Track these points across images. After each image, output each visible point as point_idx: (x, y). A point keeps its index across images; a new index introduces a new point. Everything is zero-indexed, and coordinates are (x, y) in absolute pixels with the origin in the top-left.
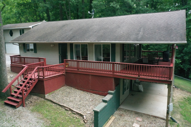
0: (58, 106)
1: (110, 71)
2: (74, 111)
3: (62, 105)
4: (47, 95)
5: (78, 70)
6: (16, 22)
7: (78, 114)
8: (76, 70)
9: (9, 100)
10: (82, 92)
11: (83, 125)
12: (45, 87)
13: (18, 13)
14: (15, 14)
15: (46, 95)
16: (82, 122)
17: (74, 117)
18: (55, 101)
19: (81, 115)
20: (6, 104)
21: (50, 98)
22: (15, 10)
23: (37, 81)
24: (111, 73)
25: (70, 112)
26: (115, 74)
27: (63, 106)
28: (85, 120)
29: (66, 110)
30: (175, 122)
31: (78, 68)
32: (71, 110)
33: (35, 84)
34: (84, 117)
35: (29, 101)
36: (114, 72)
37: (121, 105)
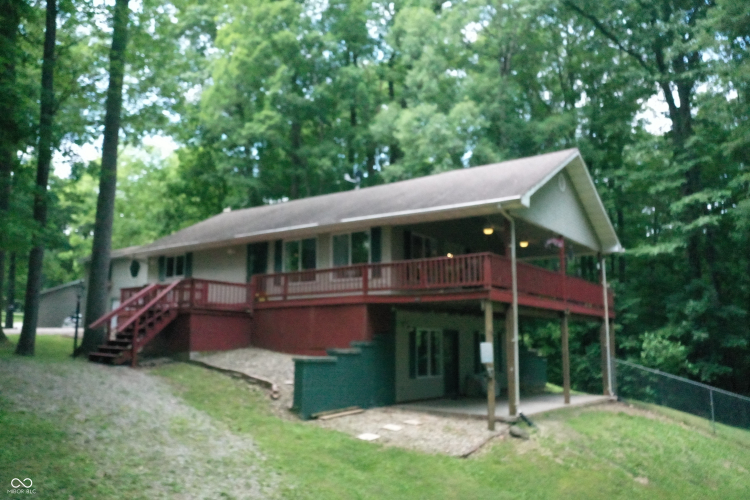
0: (215, 372)
1: (359, 290)
2: (253, 378)
3: (227, 368)
4: (196, 352)
5: (284, 298)
7: (260, 382)
8: (280, 298)
9: (102, 350)
11: (267, 402)
12: (193, 330)
13: (167, 212)
14: (158, 218)
15: (192, 354)
16: (267, 398)
17: (249, 389)
19: (268, 385)
23: (174, 315)
24: (361, 293)
25: (242, 381)
26: (370, 293)
27: (229, 371)
28: (275, 392)
29: (234, 377)
30: (530, 424)
31: (285, 295)
32: (245, 377)
33: (167, 321)
34: (275, 387)
35: (148, 363)
36: (366, 288)
37: (400, 403)
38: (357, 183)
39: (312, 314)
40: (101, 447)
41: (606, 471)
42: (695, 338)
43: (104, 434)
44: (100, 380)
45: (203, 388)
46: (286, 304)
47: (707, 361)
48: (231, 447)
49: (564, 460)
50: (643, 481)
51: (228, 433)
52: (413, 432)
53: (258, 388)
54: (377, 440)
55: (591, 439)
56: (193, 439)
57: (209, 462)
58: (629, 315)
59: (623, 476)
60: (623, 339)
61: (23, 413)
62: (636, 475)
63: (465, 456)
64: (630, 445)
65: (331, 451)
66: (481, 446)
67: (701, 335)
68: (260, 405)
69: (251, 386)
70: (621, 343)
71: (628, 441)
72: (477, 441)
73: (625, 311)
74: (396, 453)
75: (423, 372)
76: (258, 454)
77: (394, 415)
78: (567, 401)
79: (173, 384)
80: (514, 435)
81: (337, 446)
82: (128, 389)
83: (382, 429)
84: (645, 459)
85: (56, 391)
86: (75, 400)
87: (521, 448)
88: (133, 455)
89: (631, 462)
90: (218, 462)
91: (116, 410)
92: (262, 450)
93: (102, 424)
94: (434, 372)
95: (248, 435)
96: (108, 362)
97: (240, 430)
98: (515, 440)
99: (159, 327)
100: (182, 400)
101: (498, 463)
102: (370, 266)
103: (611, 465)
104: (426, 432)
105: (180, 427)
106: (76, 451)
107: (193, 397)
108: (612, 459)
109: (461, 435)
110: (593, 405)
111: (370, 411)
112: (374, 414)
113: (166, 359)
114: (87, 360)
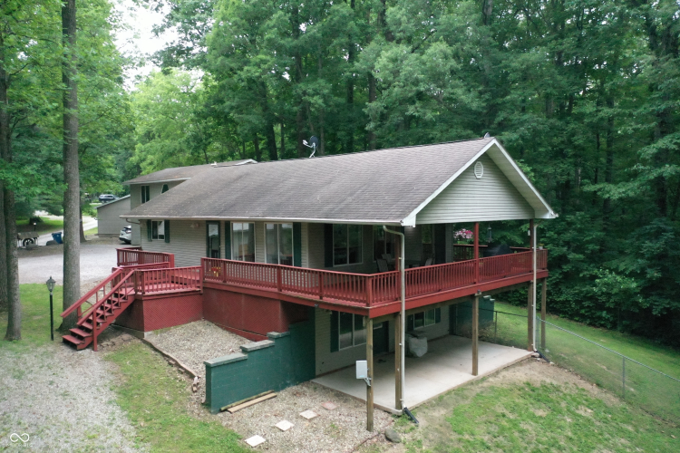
0: (159, 357)
1: (274, 287)
2: (182, 368)
3: (166, 353)
4: (150, 333)
5: (225, 282)
7: (186, 372)
8: (220, 282)
11: (188, 394)
12: (145, 314)
15: (146, 334)
16: (189, 389)
17: (176, 379)
18: (158, 346)
19: (191, 377)
20: (66, 342)
23: (130, 300)
24: (276, 290)
25: (174, 369)
26: (283, 291)
27: (168, 356)
28: (195, 385)
29: (169, 364)
30: (411, 419)
32: (177, 365)
33: (123, 307)
34: (196, 379)
35: (111, 341)
36: (280, 287)
37: (320, 376)
38: (313, 149)
39: (243, 300)
42: (648, 276)
44: (52, 378)
45: (140, 377)
46: (224, 288)
47: (660, 295)
51: (129, 445)
52: (299, 433)
53: (183, 378)
58: (591, 247)
64: (498, 446)
67: (654, 274)
68: (181, 398)
69: (179, 376)
70: (582, 271)
71: (499, 439)
73: (589, 242)
77: (301, 400)
78: (475, 372)
79: (117, 373)
80: (388, 437)
82: (71, 389)
83: (274, 427)
95: (147, 447)
96: (74, 347)
97: (143, 440)
98: (386, 443)
99: (117, 312)
100: (115, 396)
104: (310, 433)
107: (126, 391)
109: (338, 438)
110: (506, 368)
111: (283, 394)
112: (283, 400)
113: (126, 336)
114: (62, 340)
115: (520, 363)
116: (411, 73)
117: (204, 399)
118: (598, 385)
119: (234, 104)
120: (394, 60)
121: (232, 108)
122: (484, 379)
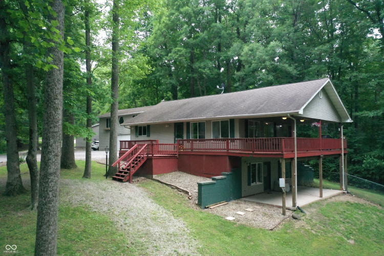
0: (164, 185)
1: (224, 149)
2: (180, 189)
3: (169, 184)
4: (155, 176)
5: (192, 150)
6: (129, 107)
7: (183, 191)
8: (190, 150)
9: (117, 175)
10: (194, 176)
11: (187, 200)
12: (154, 166)
13: (133, 93)
15: (154, 176)
16: (187, 198)
17: (179, 194)
18: (162, 181)
19: (187, 193)
20: (114, 179)
21: (159, 178)
22: (129, 91)
23: (145, 159)
24: (226, 151)
25: (176, 190)
26: (230, 151)
27: (170, 185)
28: (190, 196)
29: (172, 188)
30: (302, 212)
31: (192, 149)
32: (177, 188)
33: (143, 162)
34: (190, 193)
35: (136, 180)
36: (228, 149)
37: (244, 197)
38: (222, 90)
39: (204, 158)
40: (127, 228)
41: (335, 237)
43: (127, 222)
44: (119, 192)
45: (160, 193)
46: (192, 153)
48: (175, 226)
49: (316, 231)
50: (352, 242)
51: (172, 218)
52: (250, 216)
53: (182, 193)
54: (234, 220)
55: (329, 220)
56: (159, 222)
57: (168, 235)
58: (357, 145)
59: (343, 240)
60: (354, 156)
61: (95, 212)
62: (349, 239)
63: (271, 230)
64: (348, 223)
65: (215, 227)
66: (279, 224)
68: (184, 202)
69: (180, 193)
70: (353, 158)
71: (347, 220)
72: (277, 221)
74: (242, 227)
75: (254, 181)
76: (186, 229)
77: (241, 205)
78: (321, 196)
79: (147, 192)
80: (294, 218)
81: (217, 223)
82: (131, 196)
83: (236, 214)
84: (354, 230)
85: (105, 200)
86: (112, 204)
87: (297, 224)
88: (139, 232)
89: (347, 232)
90: (171, 234)
91: (129, 209)
92: (187, 227)
93: (125, 216)
94: (260, 181)
95: (181, 219)
96: (120, 181)
97: (177, 216)
98: (294, 220)
99: (140, 165)
100: (153, 200)
101: (286, 233)
102: (229, 139)
103: (338, 233)
104: (255, 216)
105: (154, 216)
106: (118, 230)
107: (156, 198)
108: (338, 231)
109: (270, 218)
110: (334, 196)
111: (231, 203)
112: (232, 205)
113: (143, 178)
114: (112, 179)
115: (339, 195)
116: (261, 56)
117: (197, 202)
118: (380, 205)
119: (161, 74)
120: (252, 50)
121: (160, 76)
122: (326, 199)
